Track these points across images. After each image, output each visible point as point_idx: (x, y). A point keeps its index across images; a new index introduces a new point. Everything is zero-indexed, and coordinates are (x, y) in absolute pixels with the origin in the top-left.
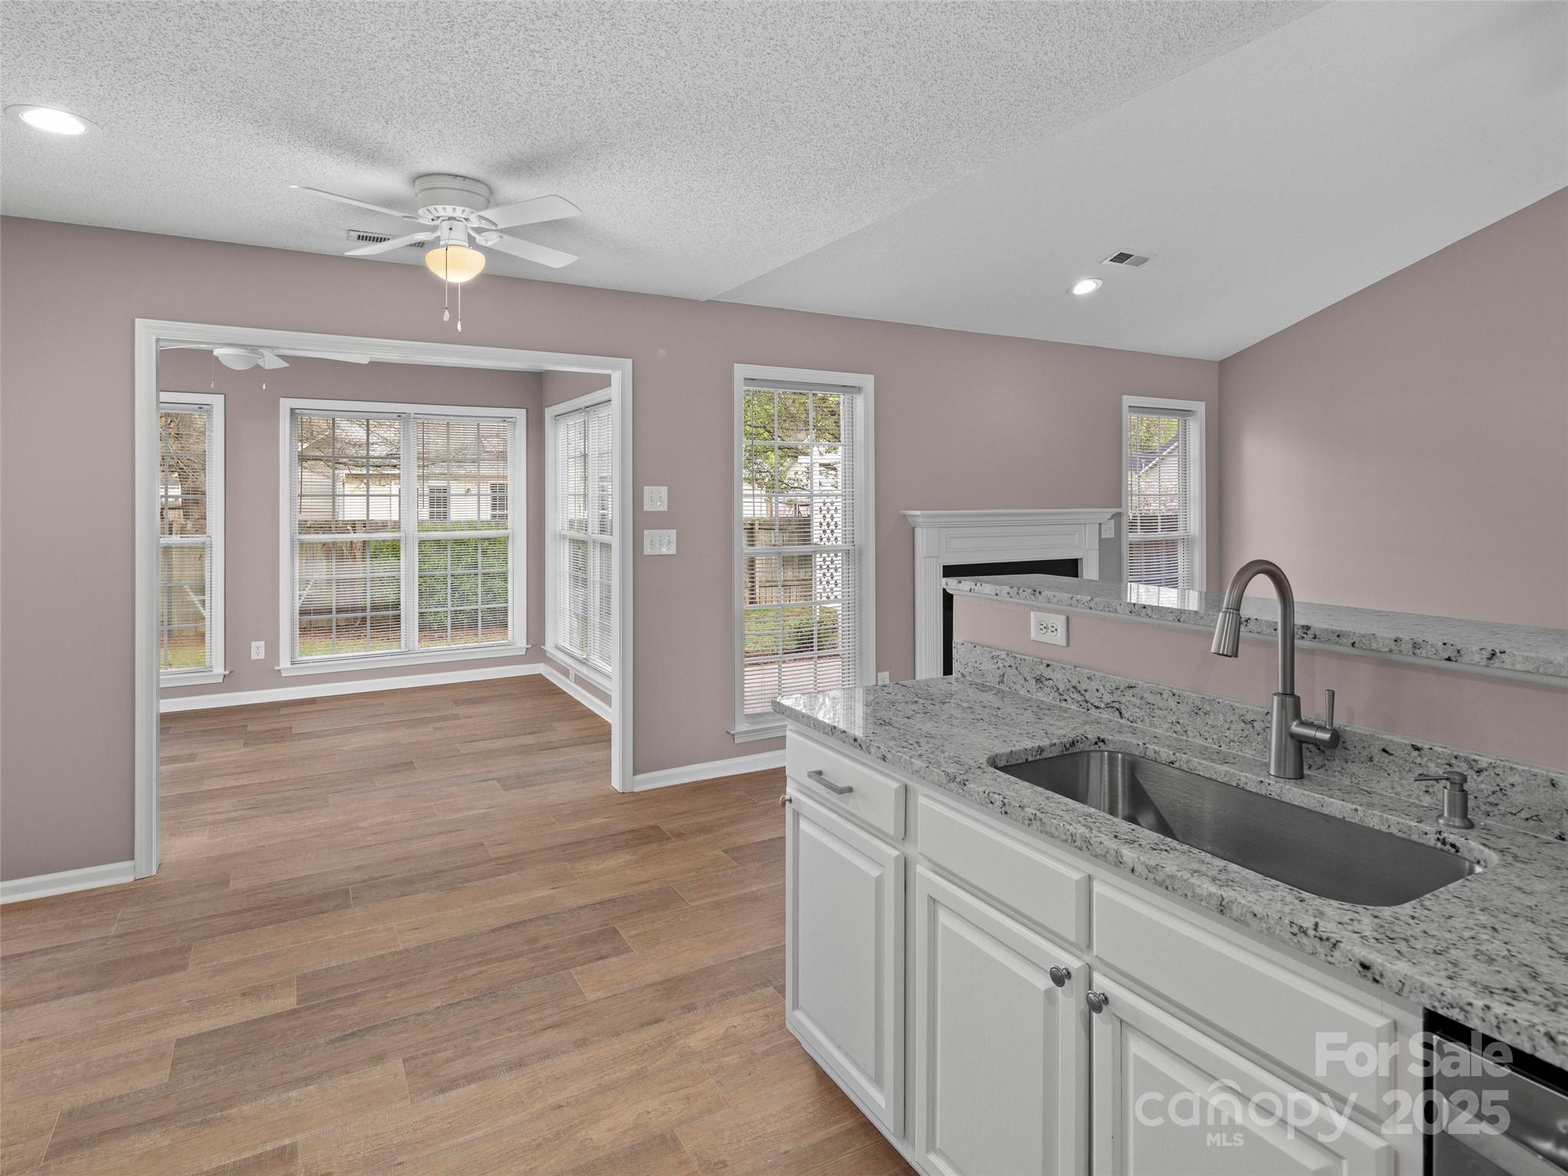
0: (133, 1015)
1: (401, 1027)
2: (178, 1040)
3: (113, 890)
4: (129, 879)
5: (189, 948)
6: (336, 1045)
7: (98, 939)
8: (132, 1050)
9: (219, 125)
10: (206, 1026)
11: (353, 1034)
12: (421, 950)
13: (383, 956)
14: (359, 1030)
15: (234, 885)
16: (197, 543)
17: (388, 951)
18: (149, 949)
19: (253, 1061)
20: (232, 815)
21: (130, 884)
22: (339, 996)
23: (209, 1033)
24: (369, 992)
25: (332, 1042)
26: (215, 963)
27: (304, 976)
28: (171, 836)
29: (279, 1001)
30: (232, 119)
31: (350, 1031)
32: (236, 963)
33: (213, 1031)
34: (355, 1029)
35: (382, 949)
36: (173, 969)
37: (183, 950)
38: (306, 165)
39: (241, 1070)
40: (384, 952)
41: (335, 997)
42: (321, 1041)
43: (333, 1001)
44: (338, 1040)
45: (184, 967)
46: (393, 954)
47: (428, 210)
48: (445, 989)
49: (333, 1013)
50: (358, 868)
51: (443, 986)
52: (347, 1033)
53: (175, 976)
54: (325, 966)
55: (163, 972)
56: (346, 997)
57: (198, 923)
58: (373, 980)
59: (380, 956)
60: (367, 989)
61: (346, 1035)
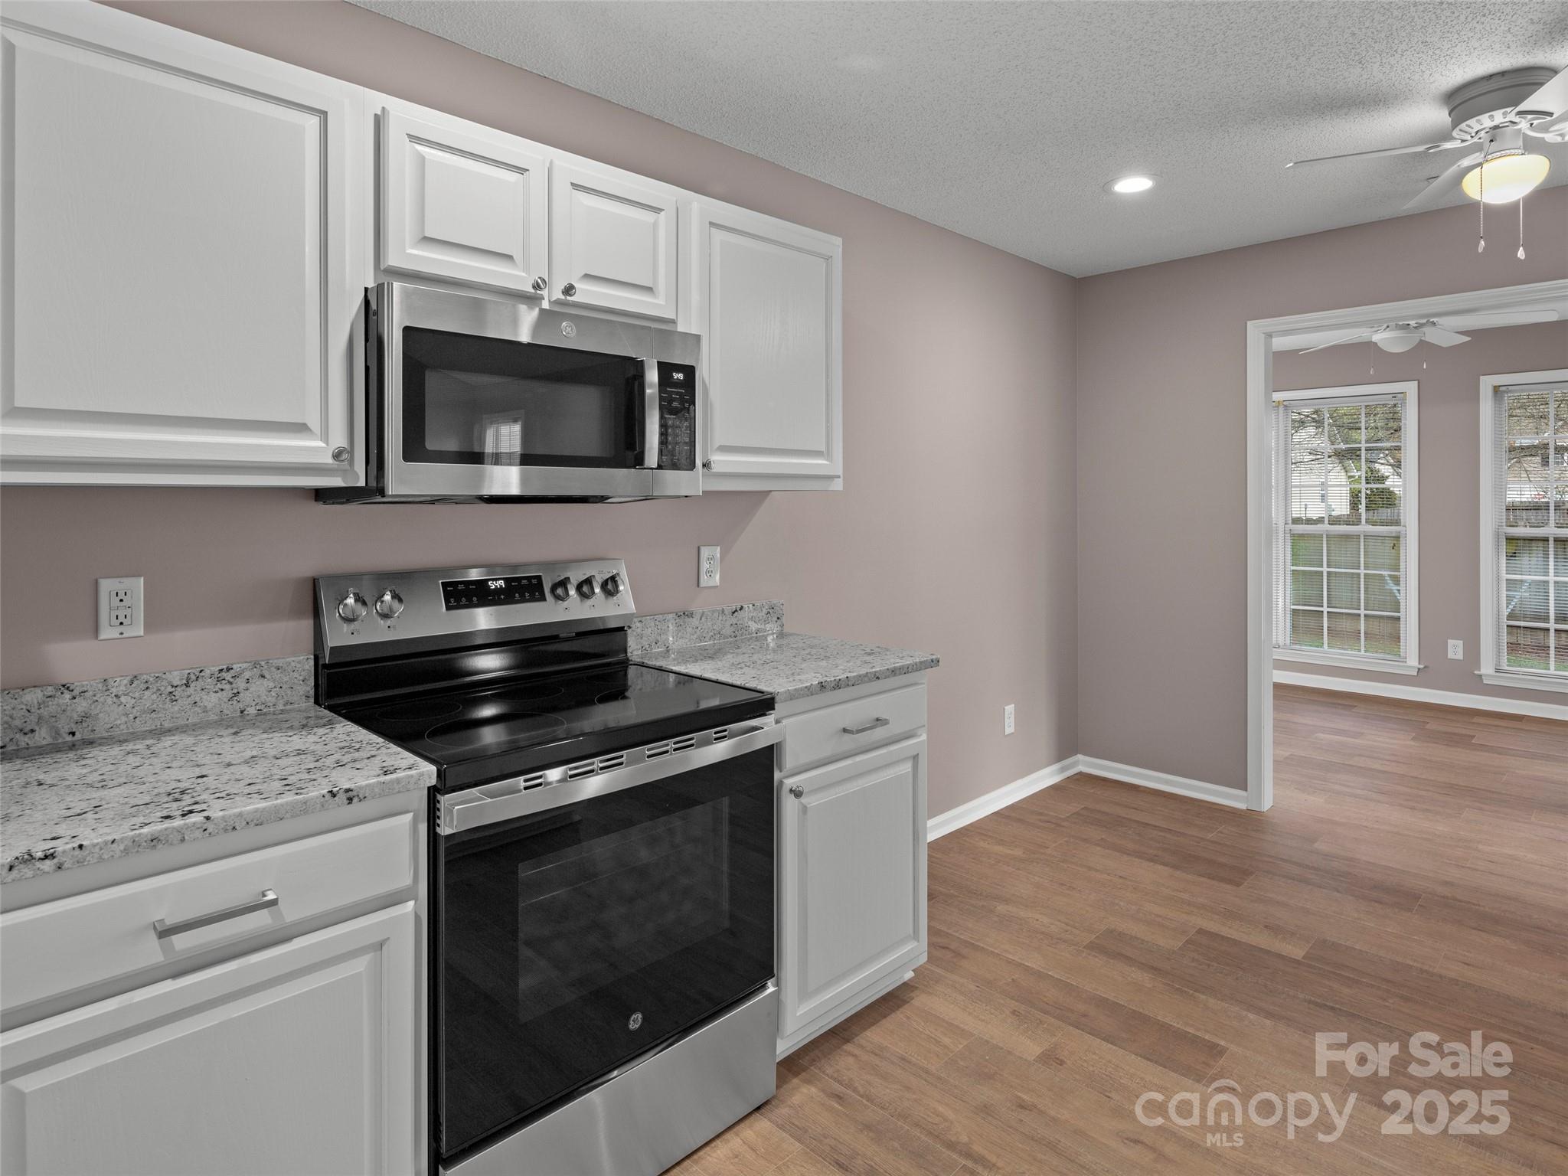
0: (1185, 896)
1: (1382, 1031)
2: (1201, 929)
3: (1228, 810)
4: (1242, 806)
5: (1252, 873)
6: (1312, 1006)
7: (1197, 837)
8: (1168, 917)
9: (1231, 136)
10: (1225, 931)
11: (1332, 1008)
12: (1457, 985)
13: (1411, 967)
14: (1340, 1010)
15: (1318, 845)
16: (1392, 532)
17: (1419, 965)
18: (1223, 860)
19: (1239, 975)
20: (1359, 792)
21: (1242, 810)
22: (1343, 973)
23: (1223, 937)
24: (1373, 986)
25: (1310, 1002)
26: (1262, 893)
27: (1325, 941)
28: (1296, 789)
29: (1290, 947)
30: (1236, 127)
31: (1331, 1004)
32: (1278, 902)
33: (1227, 938)
34: (1337, 1006)
35: (1415, 961)
36: (1230, 882)
37: (1246, 873)
38: (1327, 136)
39: (1226, 975)
40: (1415, 964)
41: (1338, 972)
42: (1301, 996)
43: (1334, 973)
44: (1316, 1004)
45: (1238, 885)
46: (1422, 971)
47: (1461, 130)
48: (1454, 1030)
49: (1327, 983)
50: (1446, 883)
51: (1454, 1027)
52: (1328, 1004)
53: (1228, 887)
54: (1348, 944)
55: (1222, 880)
56: (1348, 978)
57: (1270, 860)
58: (1388, 981)
59: (1408, 965)
60: (1373, 983)
61: (1326, 1005)
